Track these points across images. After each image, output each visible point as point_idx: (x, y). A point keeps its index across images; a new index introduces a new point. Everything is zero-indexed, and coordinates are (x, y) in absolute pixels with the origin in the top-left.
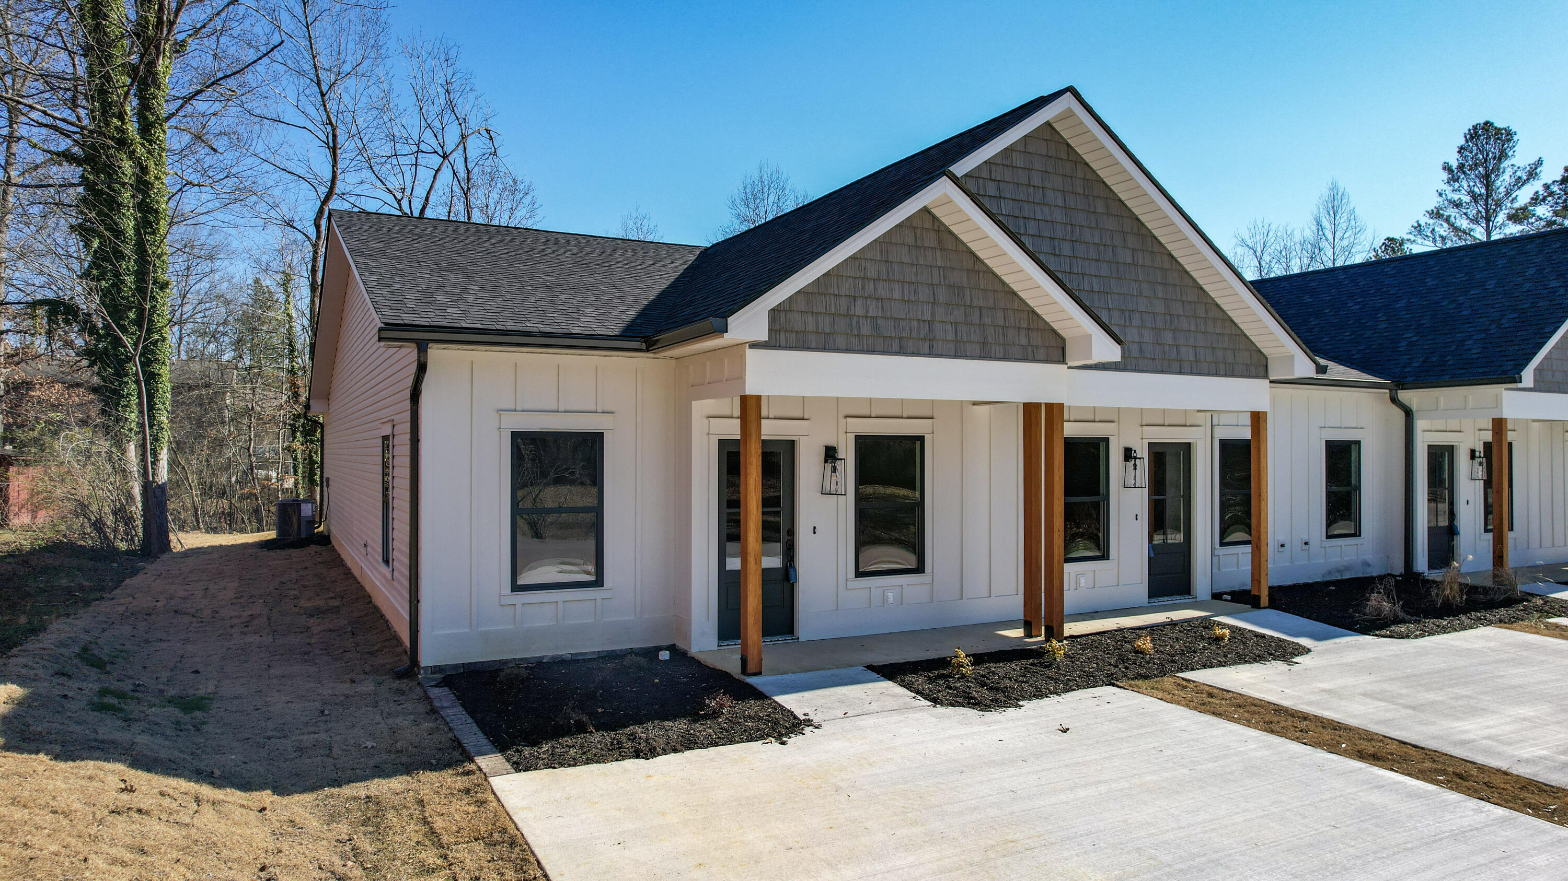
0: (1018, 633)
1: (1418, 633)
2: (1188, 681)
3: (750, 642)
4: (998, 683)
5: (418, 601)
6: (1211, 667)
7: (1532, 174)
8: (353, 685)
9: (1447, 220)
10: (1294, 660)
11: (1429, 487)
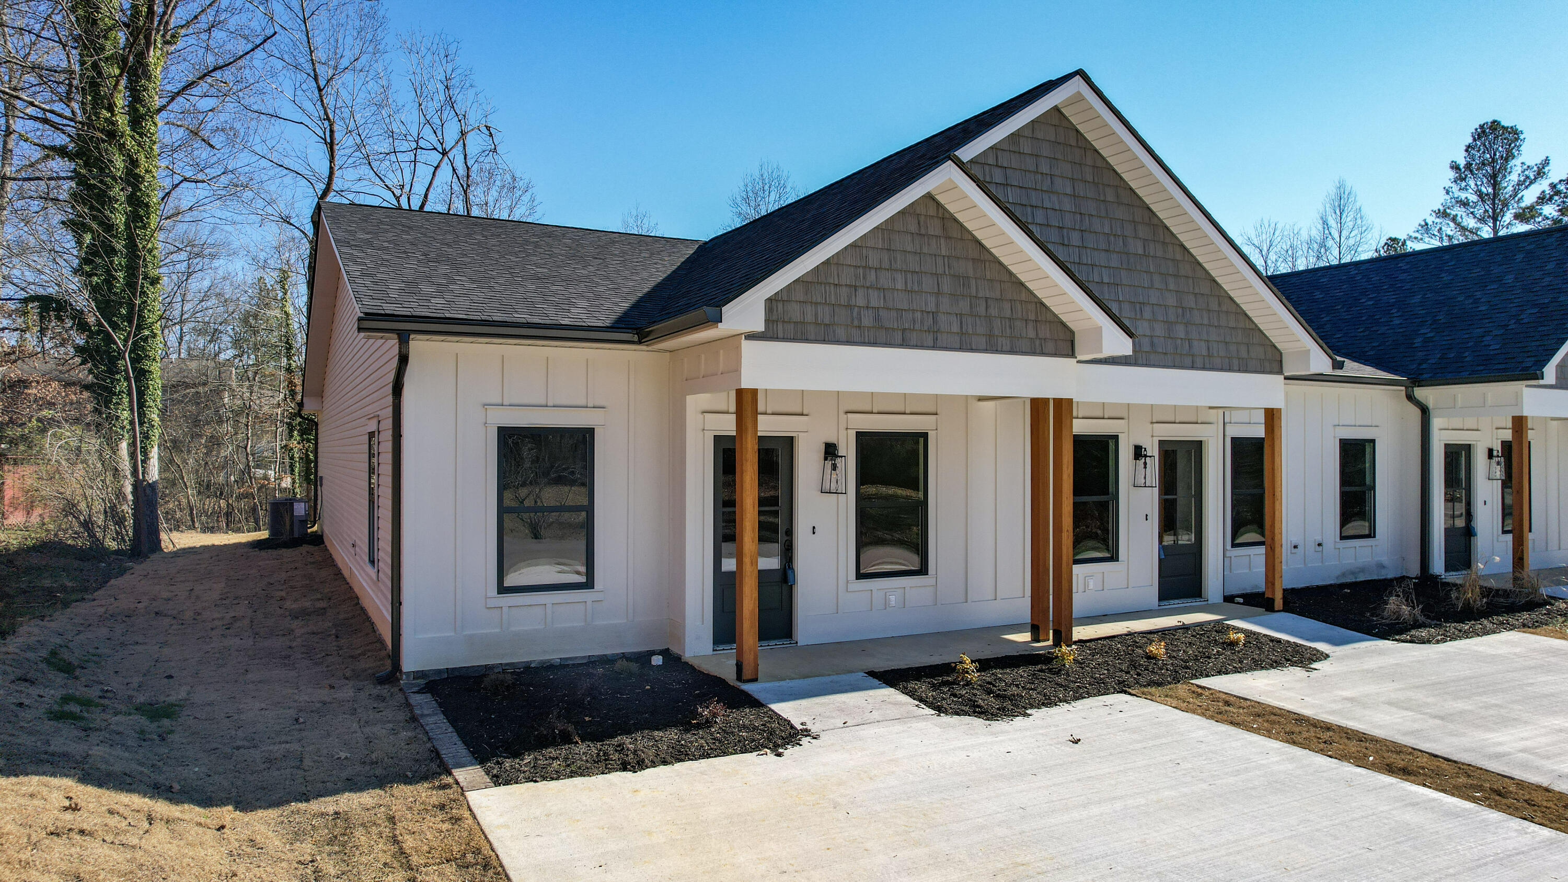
0: (1025, 637)
1: (1439, 638)
2: (1203, 688)
3: (745, 647)
4: (1005, 691)
5: (400, 604)
6: (1227, 674)
7: (1540, 173)
8: (332, 690)
9: (1454, 220)
10: (1312, 666)
11: (1446, 487)
